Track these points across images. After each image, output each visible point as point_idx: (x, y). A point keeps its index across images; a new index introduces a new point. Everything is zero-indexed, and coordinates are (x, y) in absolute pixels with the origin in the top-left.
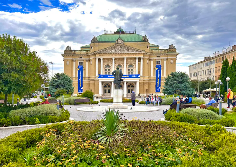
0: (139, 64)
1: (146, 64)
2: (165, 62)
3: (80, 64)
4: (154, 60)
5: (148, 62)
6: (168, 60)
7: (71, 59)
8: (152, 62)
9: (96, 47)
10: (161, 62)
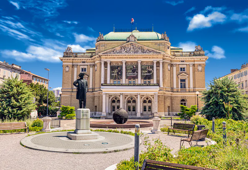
0: (158, 70)
1: (167, 70)
2: (191, 68)
3: (82, 71)
4: (177, 66)
5: (169, 67)
6: (195, 65)
7: (71, 64)
8: (175, 68)
9: (102, 47)
10: (186, 68)
